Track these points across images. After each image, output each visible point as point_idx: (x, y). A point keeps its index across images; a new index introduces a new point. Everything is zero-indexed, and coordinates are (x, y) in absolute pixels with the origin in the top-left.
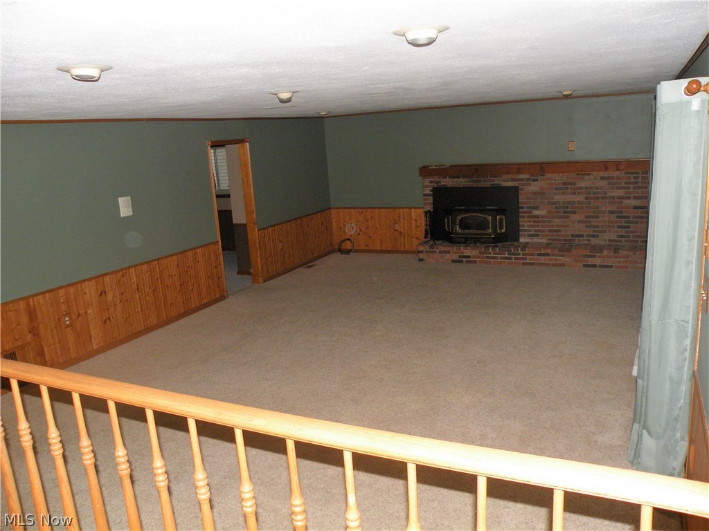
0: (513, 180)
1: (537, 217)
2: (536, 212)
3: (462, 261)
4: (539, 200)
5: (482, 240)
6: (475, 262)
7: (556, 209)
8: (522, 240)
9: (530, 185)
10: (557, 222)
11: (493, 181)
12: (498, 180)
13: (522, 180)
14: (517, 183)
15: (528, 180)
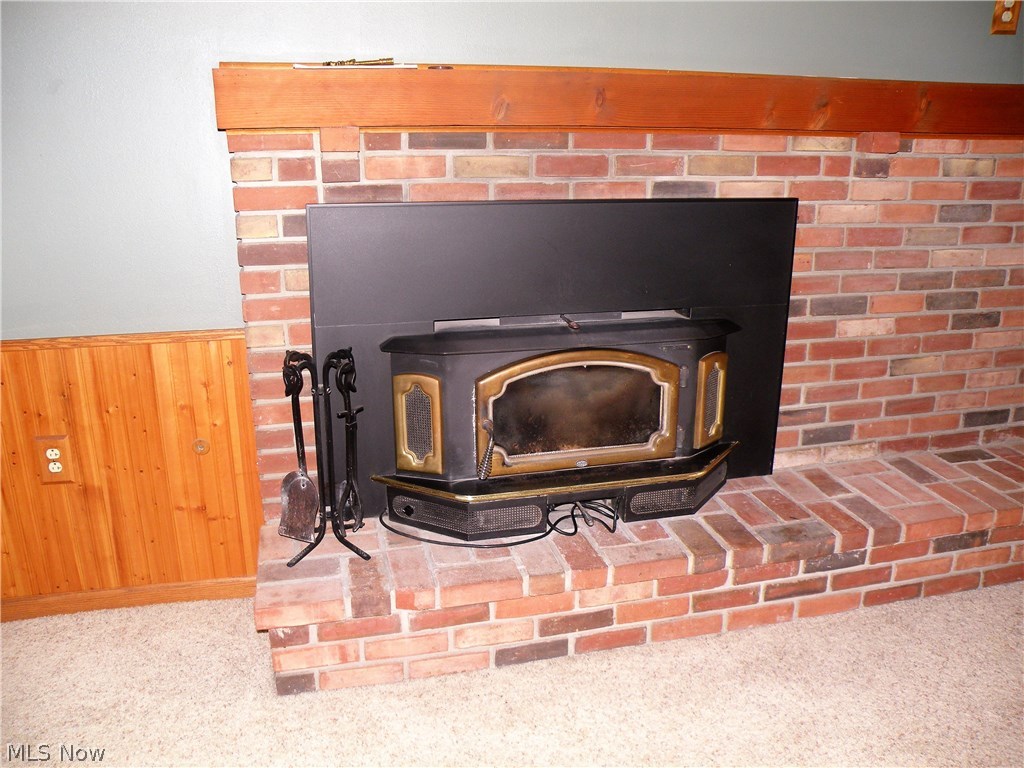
0: (769, 165)
1: (854, 348)
2: (852, 328)
3: (560, 649)
4: (871, 269)
5: (638, 500)
6: (634, 638)
7: (930, 306)
8: (781, 461)
9: (841, 192)
10: (930, 363)
11: (671, 168)
12: (697, 166)
13: (811, 164)
14: (787, 180)
15: (839, 166)
